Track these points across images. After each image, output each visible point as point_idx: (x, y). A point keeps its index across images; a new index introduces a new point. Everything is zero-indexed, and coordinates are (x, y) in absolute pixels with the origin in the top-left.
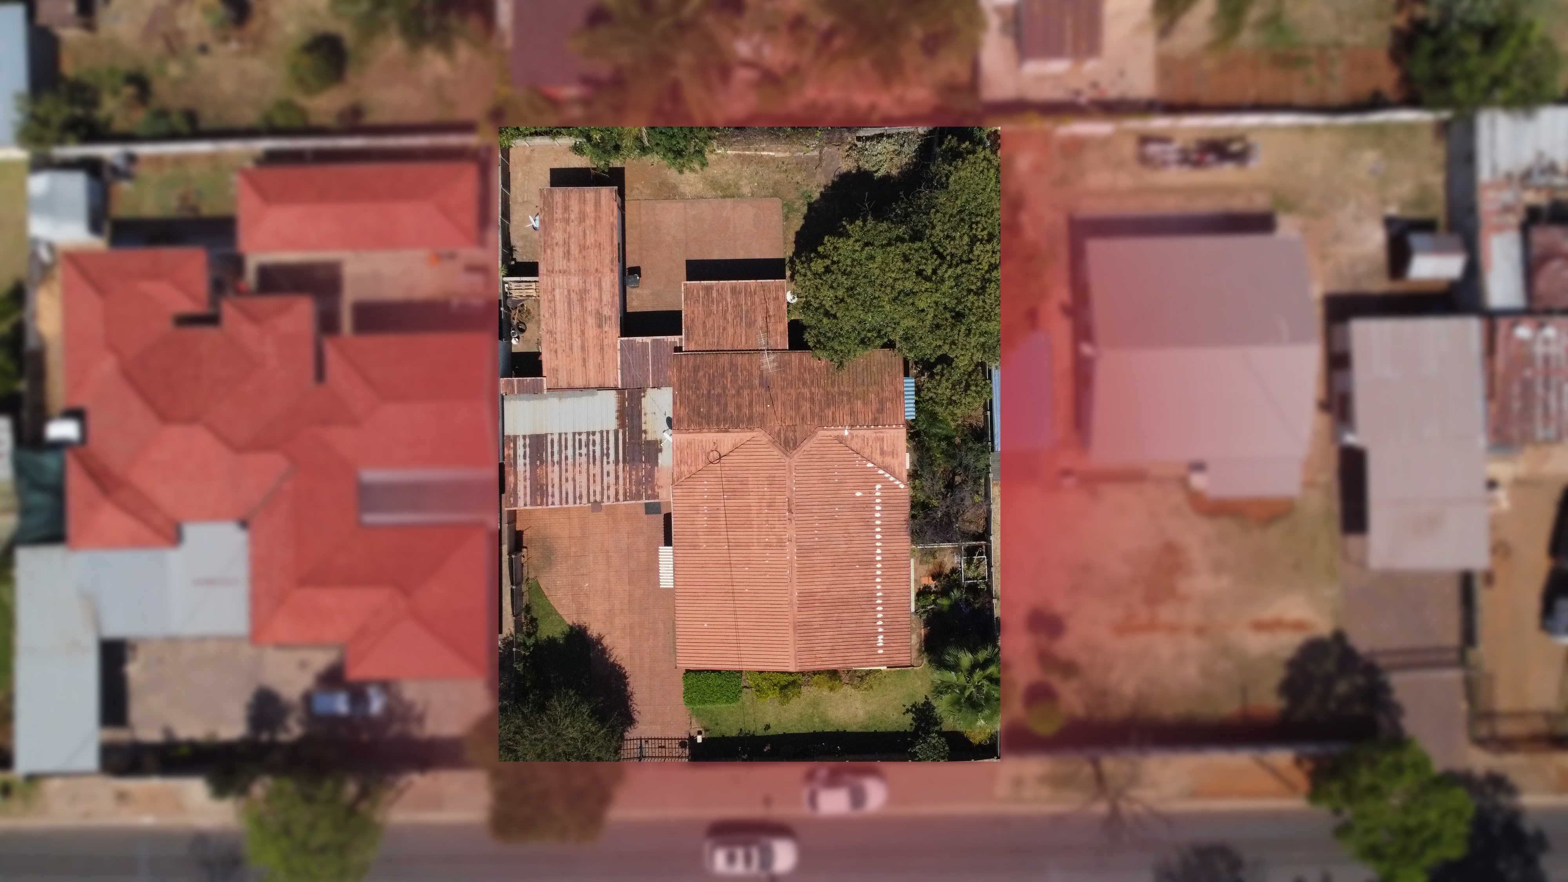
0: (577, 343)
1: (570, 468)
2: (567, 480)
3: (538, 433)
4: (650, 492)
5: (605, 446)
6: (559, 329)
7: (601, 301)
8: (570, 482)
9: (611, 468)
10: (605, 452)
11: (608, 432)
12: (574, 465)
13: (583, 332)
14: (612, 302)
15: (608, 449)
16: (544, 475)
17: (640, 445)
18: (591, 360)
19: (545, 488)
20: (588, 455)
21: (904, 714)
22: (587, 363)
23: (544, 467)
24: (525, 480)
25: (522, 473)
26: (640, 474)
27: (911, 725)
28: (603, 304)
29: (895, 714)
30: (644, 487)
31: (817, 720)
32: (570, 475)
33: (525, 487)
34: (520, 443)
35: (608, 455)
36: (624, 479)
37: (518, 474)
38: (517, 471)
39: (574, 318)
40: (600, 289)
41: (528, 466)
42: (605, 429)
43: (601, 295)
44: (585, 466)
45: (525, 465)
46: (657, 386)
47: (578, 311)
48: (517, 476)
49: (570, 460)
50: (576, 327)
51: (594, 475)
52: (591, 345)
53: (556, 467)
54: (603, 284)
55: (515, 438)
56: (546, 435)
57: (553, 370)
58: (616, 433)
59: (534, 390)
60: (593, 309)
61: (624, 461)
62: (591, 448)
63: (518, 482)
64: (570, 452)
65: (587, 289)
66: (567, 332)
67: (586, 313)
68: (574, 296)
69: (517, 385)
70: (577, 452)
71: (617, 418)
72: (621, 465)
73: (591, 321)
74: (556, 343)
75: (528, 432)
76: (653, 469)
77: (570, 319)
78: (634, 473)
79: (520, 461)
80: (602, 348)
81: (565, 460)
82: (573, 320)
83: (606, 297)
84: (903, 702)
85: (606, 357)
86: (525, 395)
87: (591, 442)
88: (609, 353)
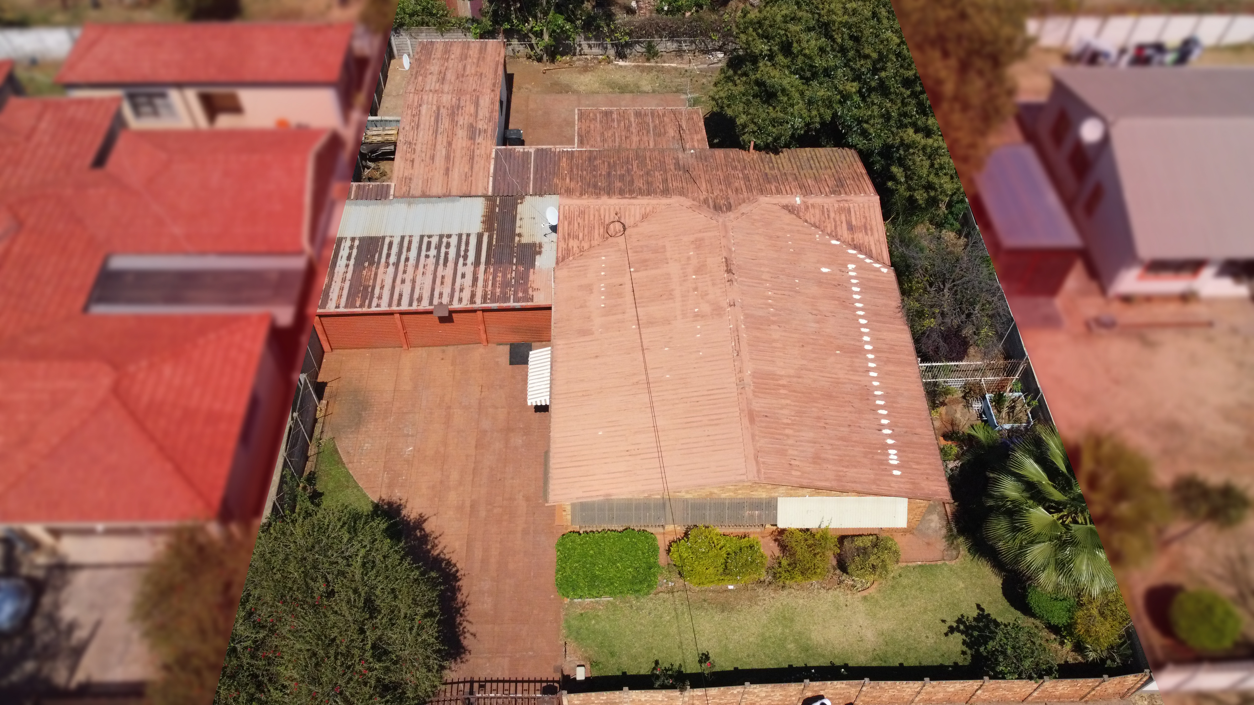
0: (441, 152)
1: (410, 269)
2: (403, 281)
3: (373, 234)
4: (520, 295)
5: (463, 248)
6: (420, 140)
7: (476, 116)
8: (408, 284)
9: (469, 270)
10: (462, 253)
11: (468, 235)
12: (417, 266)
13: (450, 144)
14: (490, 117)
15: (466, 251)
16: (372, 276)
17: (512, 248)
18: (456, 170)
19: (370, 290)
20: (437, 257)
21: (946, 634)
22: (450, 172)
23: (374, 269)
24: (344, 280)
25: (341, 274)
26: (509, 276)
27: (964, 653)
28: (478, 119)
29: (930, 635)
30: (513, 289)
31: (791, 646)
32: (409, 277)
33: (342, 289)
34: (346, 245)
35: (465, 257)
36: (486, 281)
37: (335, 276)
38: (334, 273)
39: (440, 130)
40: (477, 105)
41: (351, 268)
42: (465, 232)
43: (477, 112)
44: (431, 268)
45: (347, 266)
46: (539, 192)
47: (447, 125)
48: (333, 276)
49: (412, 261)
50: (442, 140)
51: (443, 277)
52: (458, 154)
53: (391, 269)
54: (481, 102)
55: (340, 240)
56: (383, 238)
57: (406, 179)
58: (480, 237)
59: (377, 195)
60: (465, 123)
61: (488, 262)
62: (443, 250)
63: (333, 283)
64: (413, 254)
65: (461, 105)
66: (430, 142)
67: (456, 125)
68: (443, 111)
69: (355, 191)
70: (423, 253)
71: (483, 222)
72: (482, 267)
73: (461, 133)
74: (414, 153)
75: (358, 234)
76: (527, 271)
77: (436, 132)
78: (500, 275)
79: (341, 263)
80: (472, 158)
81: (405, 262)
82: (439, 132)
83: (484, 112)
84: (940, 616)
85: (476, 167)
86: (364, 201)
87: (444, 244)
88: (479, 163)
